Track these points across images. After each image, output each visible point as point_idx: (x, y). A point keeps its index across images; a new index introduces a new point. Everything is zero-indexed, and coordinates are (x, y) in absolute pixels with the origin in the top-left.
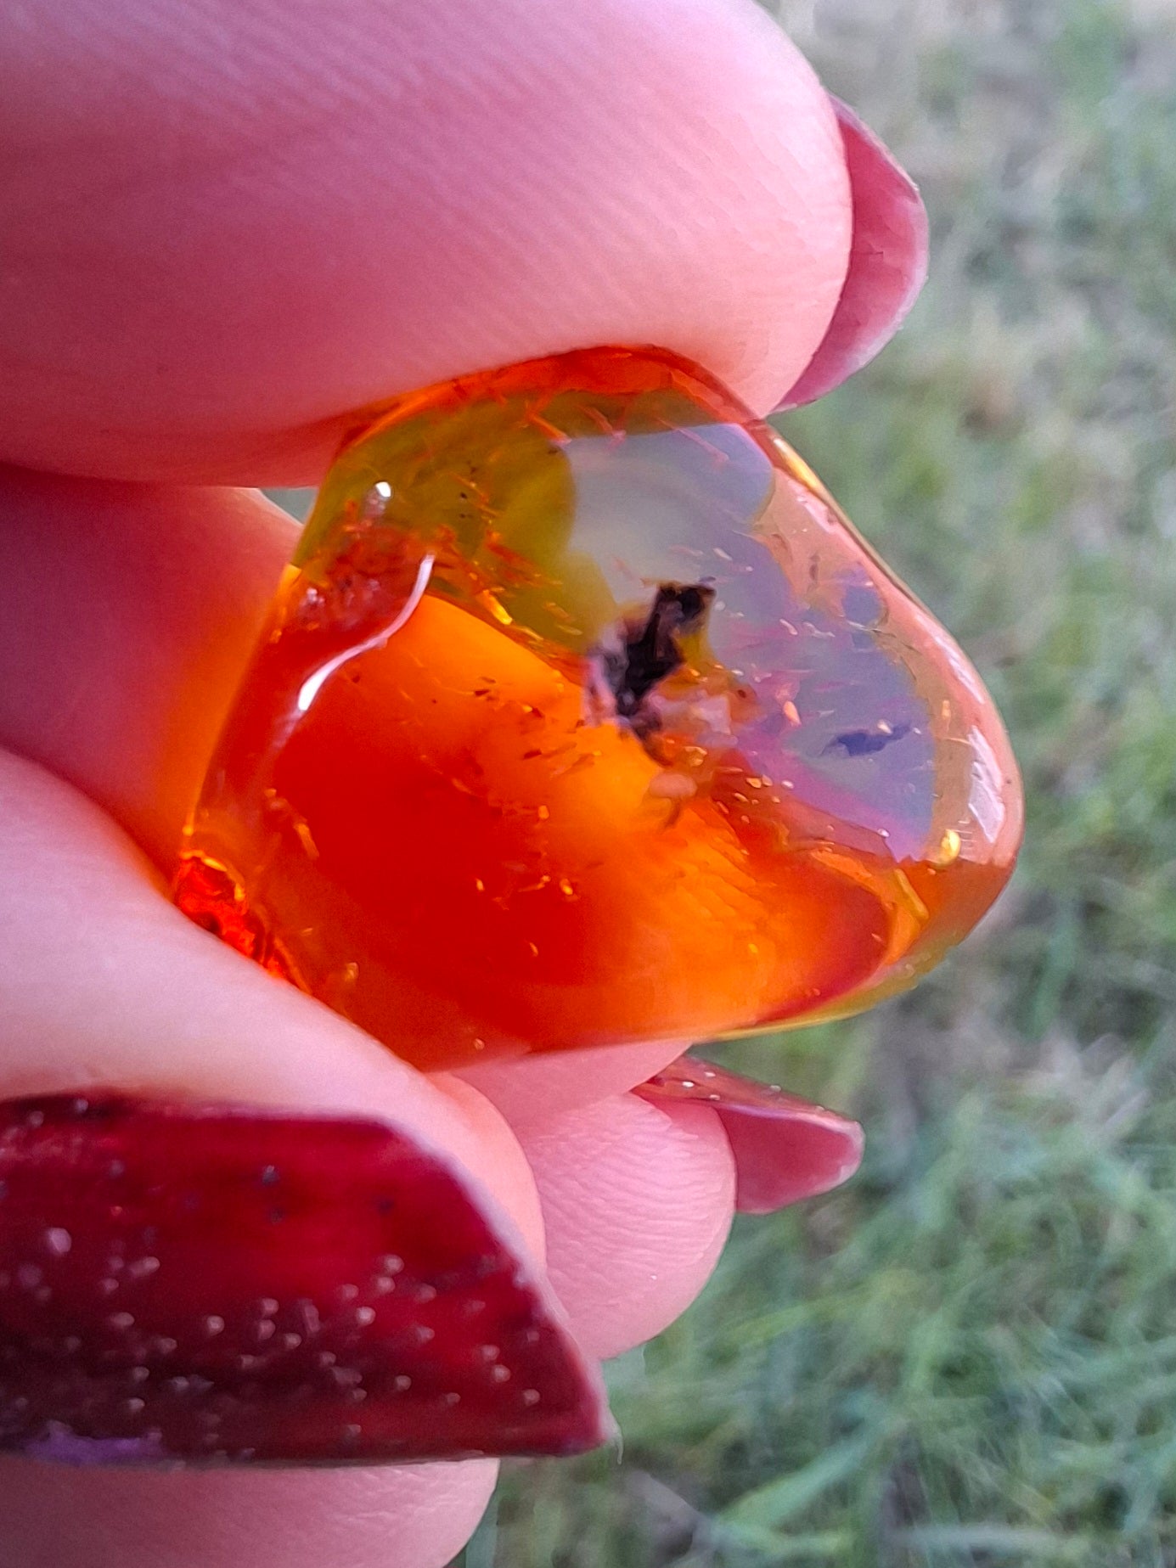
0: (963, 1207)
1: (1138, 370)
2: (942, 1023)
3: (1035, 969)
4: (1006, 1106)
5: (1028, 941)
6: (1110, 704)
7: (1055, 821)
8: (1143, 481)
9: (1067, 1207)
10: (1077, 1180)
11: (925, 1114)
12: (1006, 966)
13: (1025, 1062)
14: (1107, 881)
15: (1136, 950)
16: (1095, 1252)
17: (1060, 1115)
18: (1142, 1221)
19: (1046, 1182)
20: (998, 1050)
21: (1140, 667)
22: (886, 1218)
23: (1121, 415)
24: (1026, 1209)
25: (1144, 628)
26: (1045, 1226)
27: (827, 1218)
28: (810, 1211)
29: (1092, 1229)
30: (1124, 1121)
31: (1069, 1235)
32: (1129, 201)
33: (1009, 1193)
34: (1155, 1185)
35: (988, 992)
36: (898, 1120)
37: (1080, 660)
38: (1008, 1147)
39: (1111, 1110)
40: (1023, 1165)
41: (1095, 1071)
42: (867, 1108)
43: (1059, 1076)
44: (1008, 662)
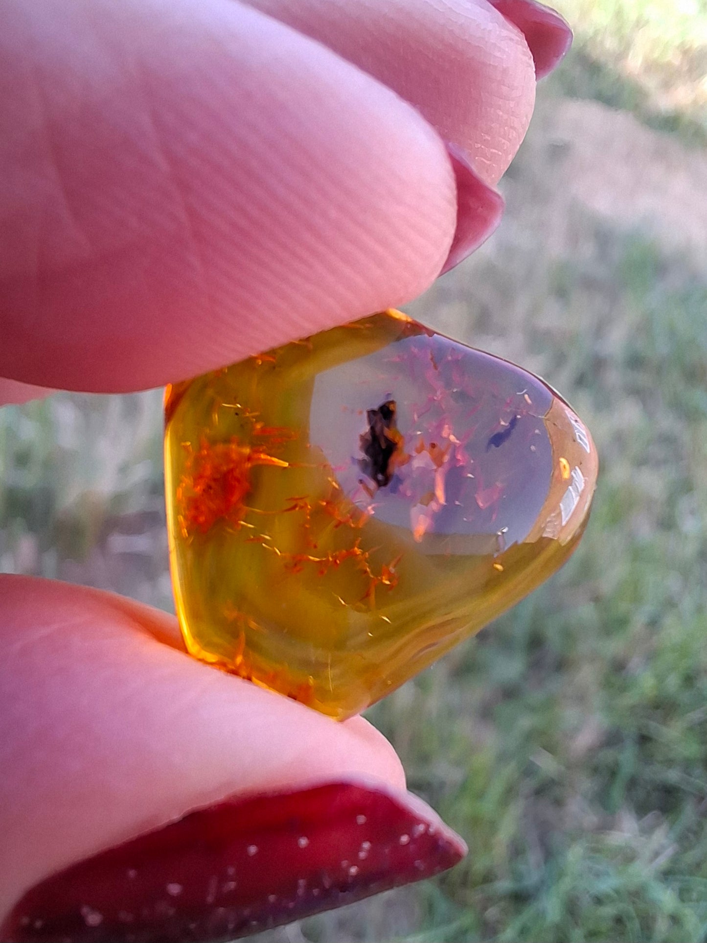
0: (572, 908)
1: (667, 440)
2: (559, 803)
3: (613, 772)
4: (595, 851)
5: (608, 756)
6: (654, 624)
7: (623, 689)
8: (671, 501)
9: (631, 909)
10: (637, 894)
11: (549, 854)
12: (595, 770)
13: (607, 826)
14: (653, 724)
15: (670, 763)
17: (628, 857)
18: (675, 920)
19: (619, 895)
20: (591, 819)
21: (670, 604)
22: (528, 913)
23: (658, 464)
24: (608, 911)
25: (673, 583)
26: (619, 920)
27: (492, 913)
28: (485, 909)
29: (647, 924)
30: (662, 861)
31: (634, 926)
32: (662, 347)
33: (599, 901)
34: (682, 900)
35: (586, 784)
36: (533, 857)
37: (637, 599)
38: (598, 875)
39: (657, 854)
40: (605, 886)
41: (646, 831)
42: (517, 851)
43: (627, 835)
44: (596, 599)
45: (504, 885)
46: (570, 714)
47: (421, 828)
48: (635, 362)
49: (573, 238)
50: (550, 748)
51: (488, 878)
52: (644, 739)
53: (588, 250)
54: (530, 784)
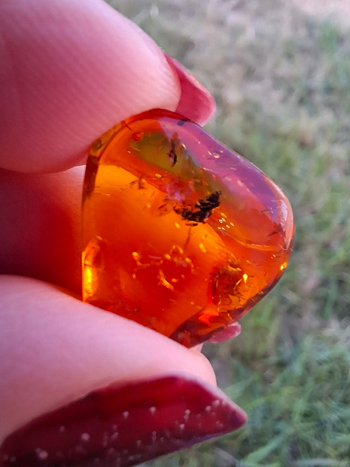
0: (307, 368)
1: (347, 129)
2: (299, 316)
3: (325, 299)
4: (319, 339)
5: (323, 291)
6: (343, 224)
7: (329, 257)
9: (337, 366)
10: (340, 359)
11: (295, 342)
12: (316, 299)
13: (324, 326)
14: (345, 274)
16: (346, 379)
17: (334, 341)
19: (331, 360)
20: (315, 323)
22: (286, 371)
23: (343, 142)
24: (325, 368)
26: (331, 372)
27: (268, 373)
28: (264, 371)
29: (344, 372)
31: (338, 375)
32: (343, 81)
33: (320, 363)
35: (312, 306)
36: (287, 345)
37: (334, 211)
38: (320, 350)
40: (324, 355)
41: (343, 328)
42: (279, 341)
43: (333, 330)
44: (314, 213)
45: (273, 359)
46: (302, 271)
47: (217, 402)
48: (329, 90)
49: (295, 27)
50: (294, 289)
51: (265, 356)
52: (341, 282)
53: (303, 32)
54: (284, 308)
